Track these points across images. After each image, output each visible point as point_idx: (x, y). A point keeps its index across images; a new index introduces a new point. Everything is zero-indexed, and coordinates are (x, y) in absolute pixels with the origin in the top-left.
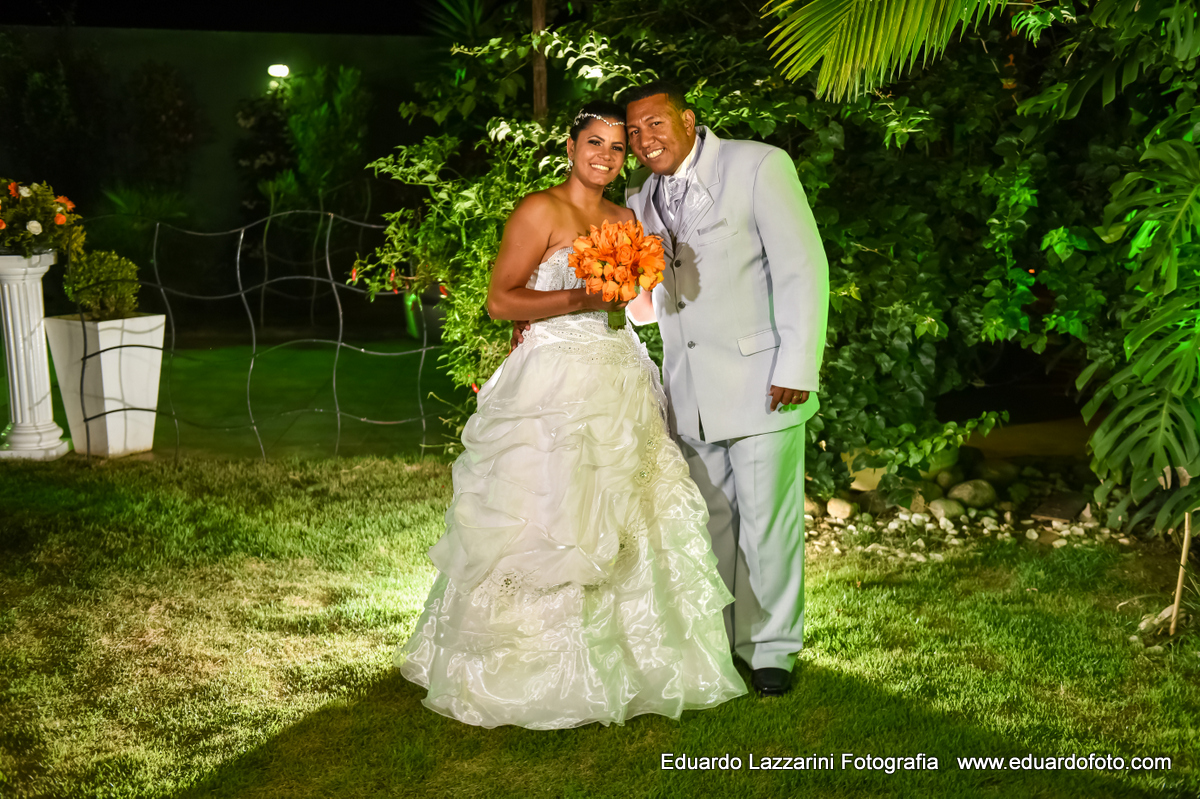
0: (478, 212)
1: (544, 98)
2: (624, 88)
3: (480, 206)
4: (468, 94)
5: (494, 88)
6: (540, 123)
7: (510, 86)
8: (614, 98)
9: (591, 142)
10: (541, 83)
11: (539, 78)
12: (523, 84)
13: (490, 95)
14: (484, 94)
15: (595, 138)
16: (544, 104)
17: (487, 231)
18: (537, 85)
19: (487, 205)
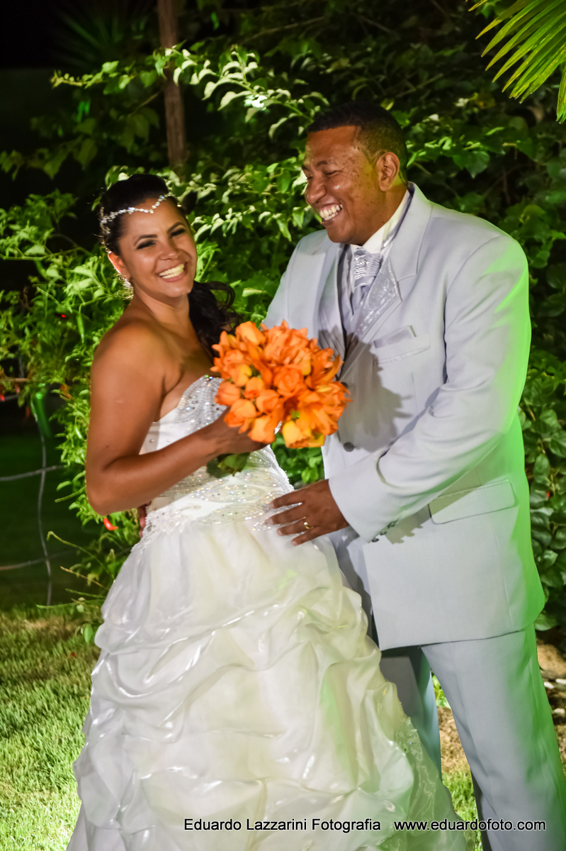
0: (98, 294)
1: (181, 138)
2: (283, 120)
3: (100, 286)
4: (86, 136)
5: (118, 127)
6: (176, 172)
7: (141, 124)
8: (271, 133)
9: (141, 247)
10: (175, 116)
11: (173, 112)
12: (155, 120)
13: (114, 137)
14: (105, 136)
15: (143, 240)
16: (181, 145)
17: (112, 318)
18: (170, 121)
19: (110, 285)
